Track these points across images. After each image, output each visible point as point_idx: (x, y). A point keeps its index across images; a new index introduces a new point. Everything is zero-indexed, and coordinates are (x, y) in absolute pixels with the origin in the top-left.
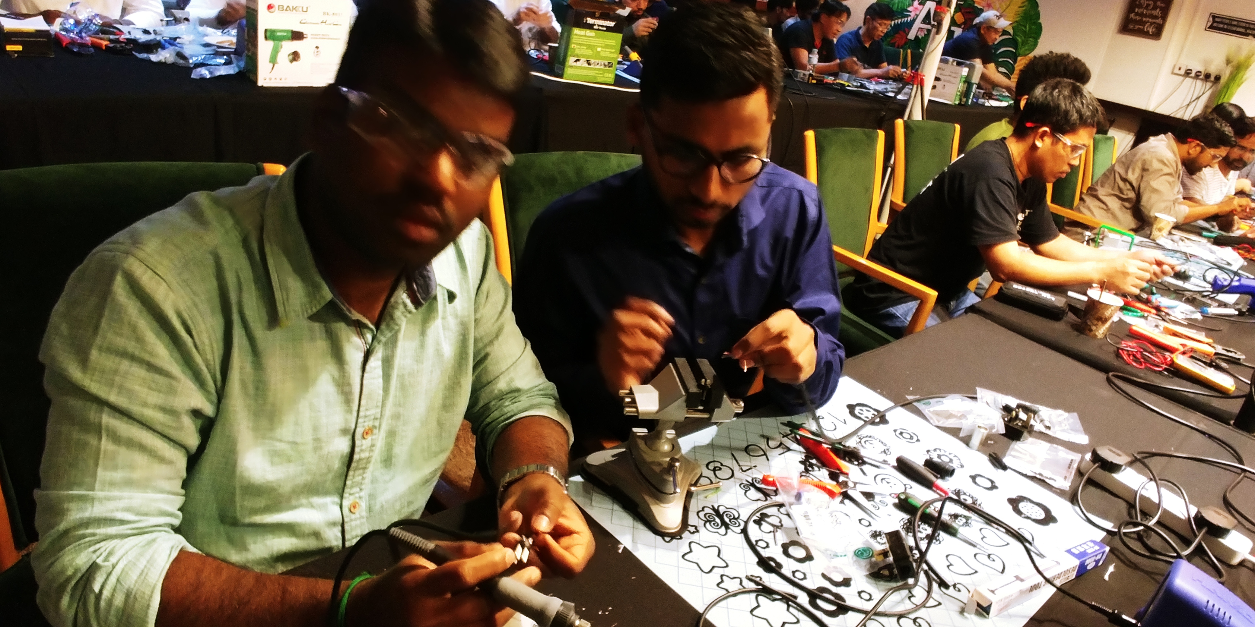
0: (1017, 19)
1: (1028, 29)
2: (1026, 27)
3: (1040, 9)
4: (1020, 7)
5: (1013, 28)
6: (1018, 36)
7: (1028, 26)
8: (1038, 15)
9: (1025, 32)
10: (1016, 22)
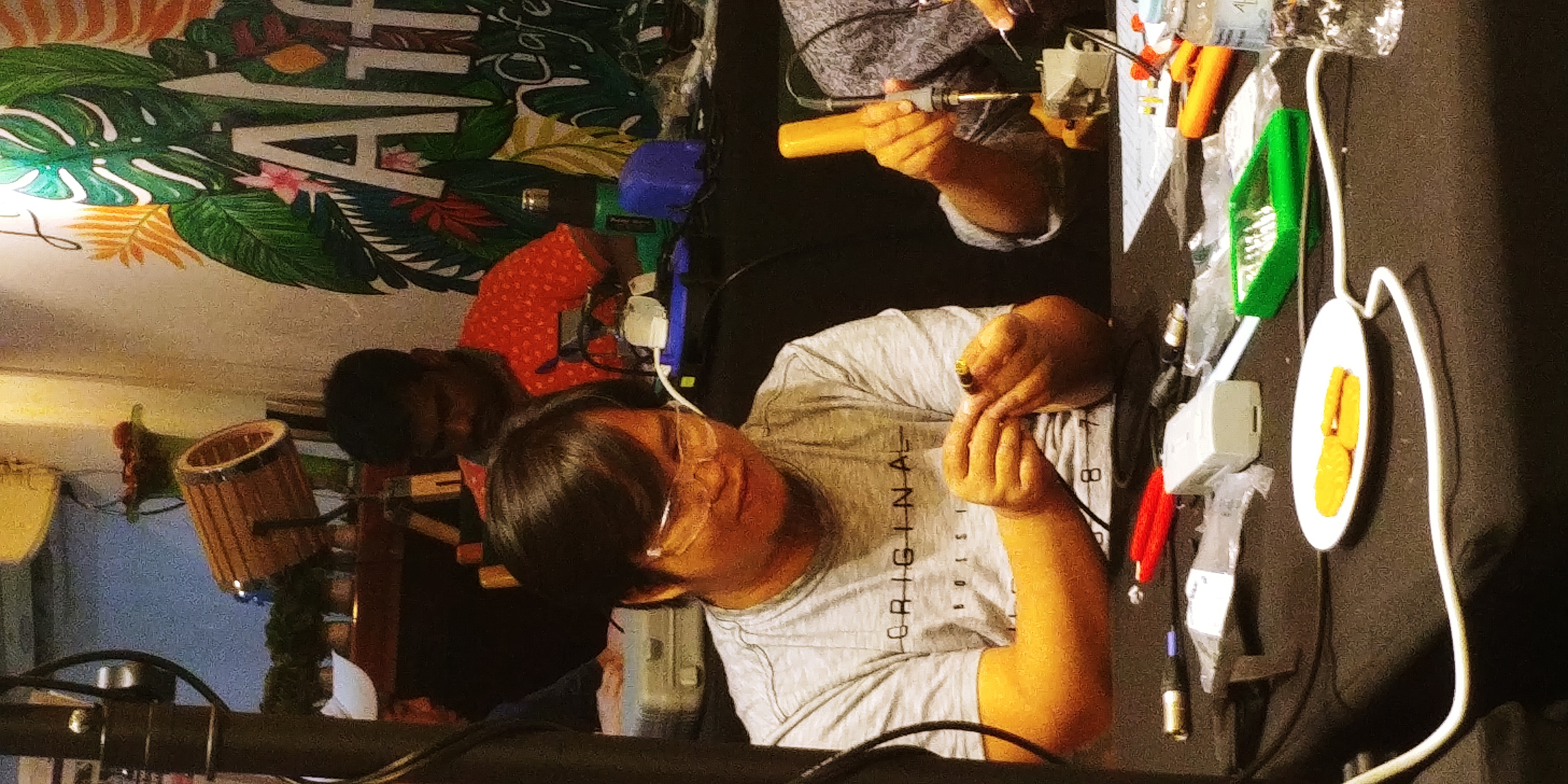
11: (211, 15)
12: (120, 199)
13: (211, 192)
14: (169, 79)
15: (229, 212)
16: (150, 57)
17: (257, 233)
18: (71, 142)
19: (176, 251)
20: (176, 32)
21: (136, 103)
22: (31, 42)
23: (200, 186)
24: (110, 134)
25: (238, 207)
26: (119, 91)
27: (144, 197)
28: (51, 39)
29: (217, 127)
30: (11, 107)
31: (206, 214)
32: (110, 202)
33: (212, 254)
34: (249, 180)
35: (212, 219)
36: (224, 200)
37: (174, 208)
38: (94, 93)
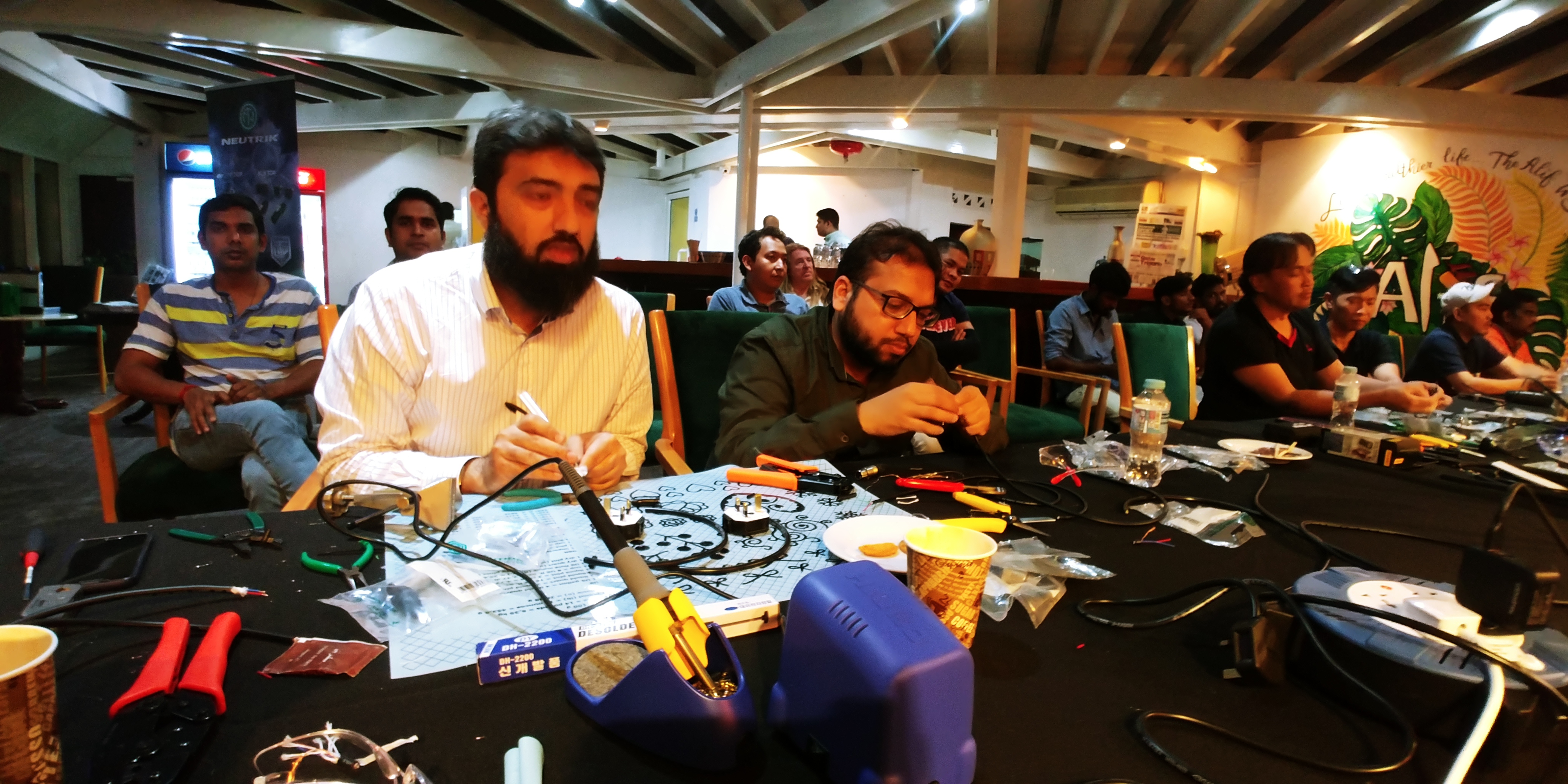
0: (1552, 272)
4: (1553, 254)
5: (1549, 285)
6: (1559, 296)
10: (1552, 276)
11: (1473, 258)
12: (1355, 232)
13: (1362, 256)
14: (1433, 246)
16: (1447, 242)
18: (1392, 220)
20: (1461, 249)
21: (1418, 237)
22: (1451, 211)
23: (1366, 253)
24: (1396, 230)
26: (1425, 232)
27: (1357, 238)
28: (1454, 216)
29: (1403, 258)
30: (1413, 206)
31: (1347, 254)
32: (1351, 230)
35: (1346, 256)
37: (1350, 246)
38: (1423, 226)
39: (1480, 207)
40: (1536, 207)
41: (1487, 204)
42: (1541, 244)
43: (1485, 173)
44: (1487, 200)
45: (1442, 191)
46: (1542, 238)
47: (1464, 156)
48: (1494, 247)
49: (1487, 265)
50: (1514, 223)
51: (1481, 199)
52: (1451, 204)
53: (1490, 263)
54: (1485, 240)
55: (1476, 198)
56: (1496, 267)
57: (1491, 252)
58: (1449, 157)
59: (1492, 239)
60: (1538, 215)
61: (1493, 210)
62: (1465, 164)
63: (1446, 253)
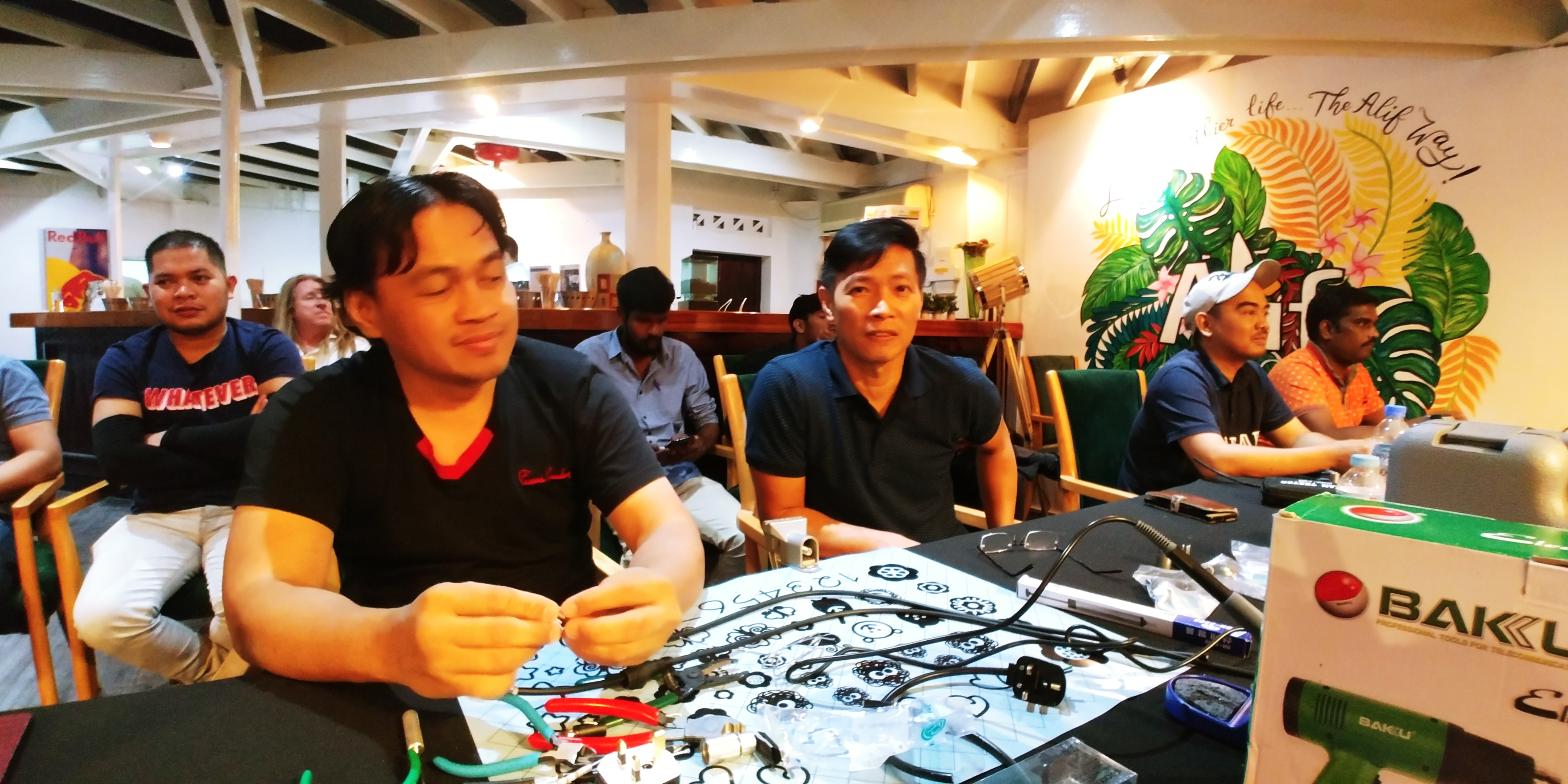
0: (1412, 259)
1: (1449, 274)
2: (1441, 271)
3: (1467, 223)
4: (1410, 232)
5: (1407, 278)
6: (1424, 294)
7: (1447, 269)
8: (1468, 240)
9: (1444, 283)
10: (1412, 264)
11: (1298, 249)
12: (1142, 227)
13: (1152, 260)
14: (1243, 237)
15: (1138, 267)
16: (1260, 228)
17: (1123, 278)
18: (1186, 205)
19: (1105, 249)
20: (1280, 236)
21: (1222, 225)
22: (1264, 183)
23: (1156, 255)
24: (1193, 219)
25: (1142, 269)
26: (1230, 218)
27: (1145, 235)
28: (1268, 190)
29: (1205, 257)
30: (1212, 181)
31: (1134, 258)
32: (1138, 224)
33: (1103, 263)
34: (1164, 273)
35: (1132, 261)
36: (1147, 265)
37: (1140, 248)
38: (1228, 209)
39: (1301, 173)
40: (1382, 164)
41: (1311, 169)
42: (1391, 219)
43: (1306, 124)
44: (1311, 163)
45: (1247, 157)
46: (1393, 210)
47: (1275, 104)
48: (1325, 230)
49: (1317, 257)
50: (1352, 191)
51: (1303, 162)
52: (1262, 174)
53: (1323, 253)
54: (1313, 220)
55: (1296, 161)
56: (1331, 259)
57: (1323, 237)
58: (1255, 109)
59: (1321, 218)
60: (1385, 176)
61: (1319, 177)
62: (1275, 114)
63: (1260, 246)
